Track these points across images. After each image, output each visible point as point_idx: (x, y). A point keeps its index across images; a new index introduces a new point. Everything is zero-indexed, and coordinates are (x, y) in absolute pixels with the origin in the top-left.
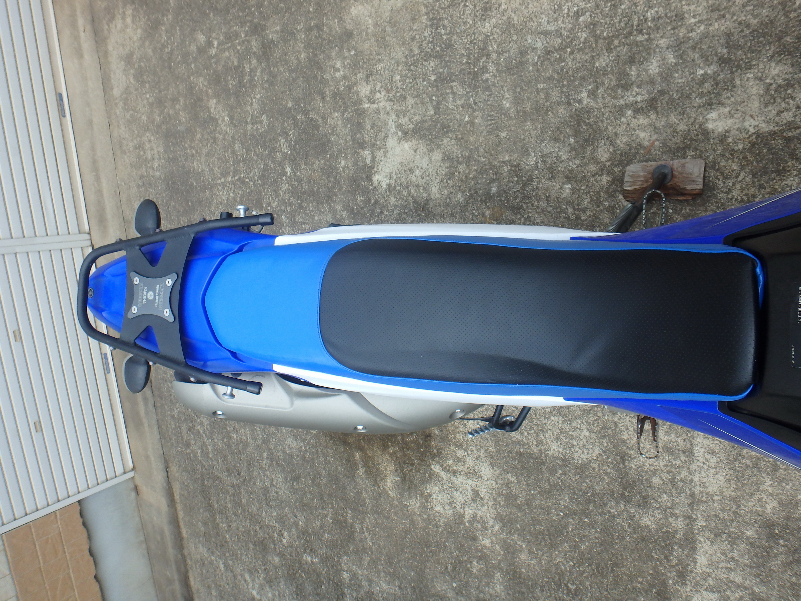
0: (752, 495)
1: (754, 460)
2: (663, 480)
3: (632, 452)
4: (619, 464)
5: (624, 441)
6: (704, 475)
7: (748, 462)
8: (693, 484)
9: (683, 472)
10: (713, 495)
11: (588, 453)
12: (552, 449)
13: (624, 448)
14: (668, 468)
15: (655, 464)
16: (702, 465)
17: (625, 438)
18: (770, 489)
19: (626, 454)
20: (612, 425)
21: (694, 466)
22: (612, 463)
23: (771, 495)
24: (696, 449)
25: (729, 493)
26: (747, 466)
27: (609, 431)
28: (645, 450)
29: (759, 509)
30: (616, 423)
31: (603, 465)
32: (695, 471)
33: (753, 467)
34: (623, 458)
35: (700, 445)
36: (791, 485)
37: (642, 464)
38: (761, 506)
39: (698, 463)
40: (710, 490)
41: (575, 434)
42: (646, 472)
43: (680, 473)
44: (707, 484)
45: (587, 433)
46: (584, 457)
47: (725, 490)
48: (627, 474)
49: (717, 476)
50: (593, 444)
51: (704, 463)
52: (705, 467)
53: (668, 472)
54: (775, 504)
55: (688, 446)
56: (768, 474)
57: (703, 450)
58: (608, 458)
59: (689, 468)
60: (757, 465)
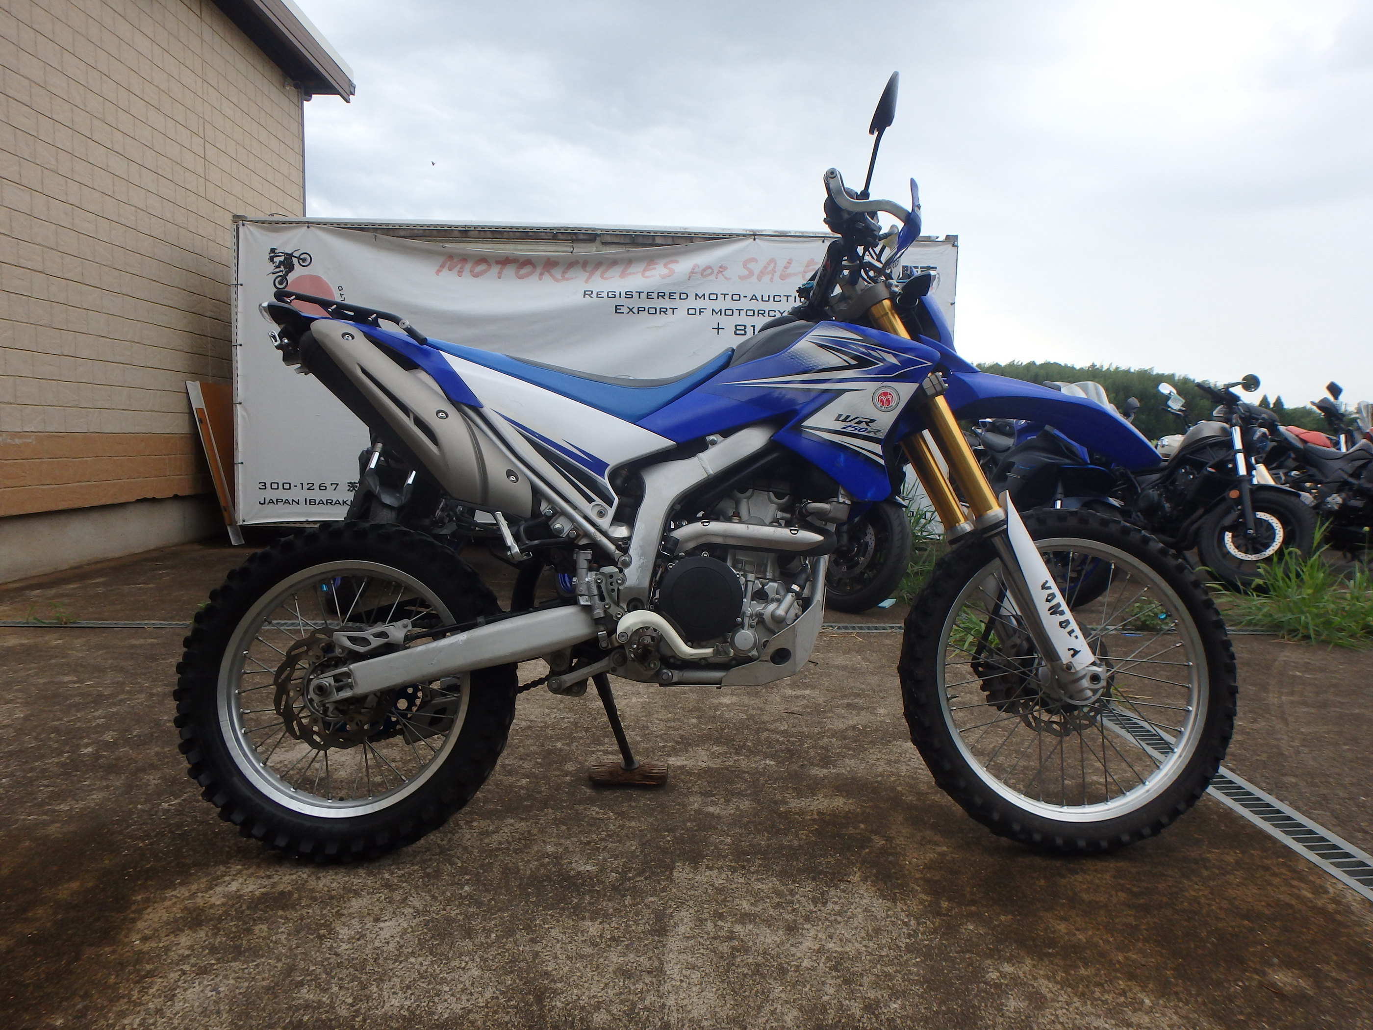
0: (760, 1008)
1: (753, 967)
2: (613, 1015)
3: (559, 985)
4: (531, 1006)
5: (547, 974)
6: (682, 995)
7: (746, 971)
8: (666, 1011)
9: (648, 998)
10: (700, 1021)
11: (468, 1000)
12: (387, 1006)
13: (546, 982)
14: (623, 997)
15: (599, 995)
16: (678, 983)
17: (550, 969)
18: (783, 995)
19: (546, 989)
20: (530, 958)
21: (667, 987)
22: (516, 1007)
23: (787, 1002)
24: (668, 968)
25: (725, 1012)
26: (745, 975)
27: (523, 964)
28: (584, 979)
29: (775, 1024)
30: (536, 955)
31: (496, 1012)
32: (669, 992)
33: (754, 974)
34: (539, 999)
35: (673, 962)
36: (808, 986)
37: (575, 997)
38: (777, 1020)
39: (674, 983)
40: (695, 1014)
41: (449, 977)
42: (583, 1008)
43: (642, 999)
44: (689, 1008)
45: (476, 972)
46: (457, 1008)
47: (718, 1010)
48: (542, 1017)
49: (704, 993)
50: (485, 986)
51: (682, 981)
52: (684, 985)
53: (622, 1002)
54: (795, 1012)
55: (656, 964)
56: (775, 979)
57: (679, 966)
58: (509, 1000)
59: (658, 991)
60: (758, 971)
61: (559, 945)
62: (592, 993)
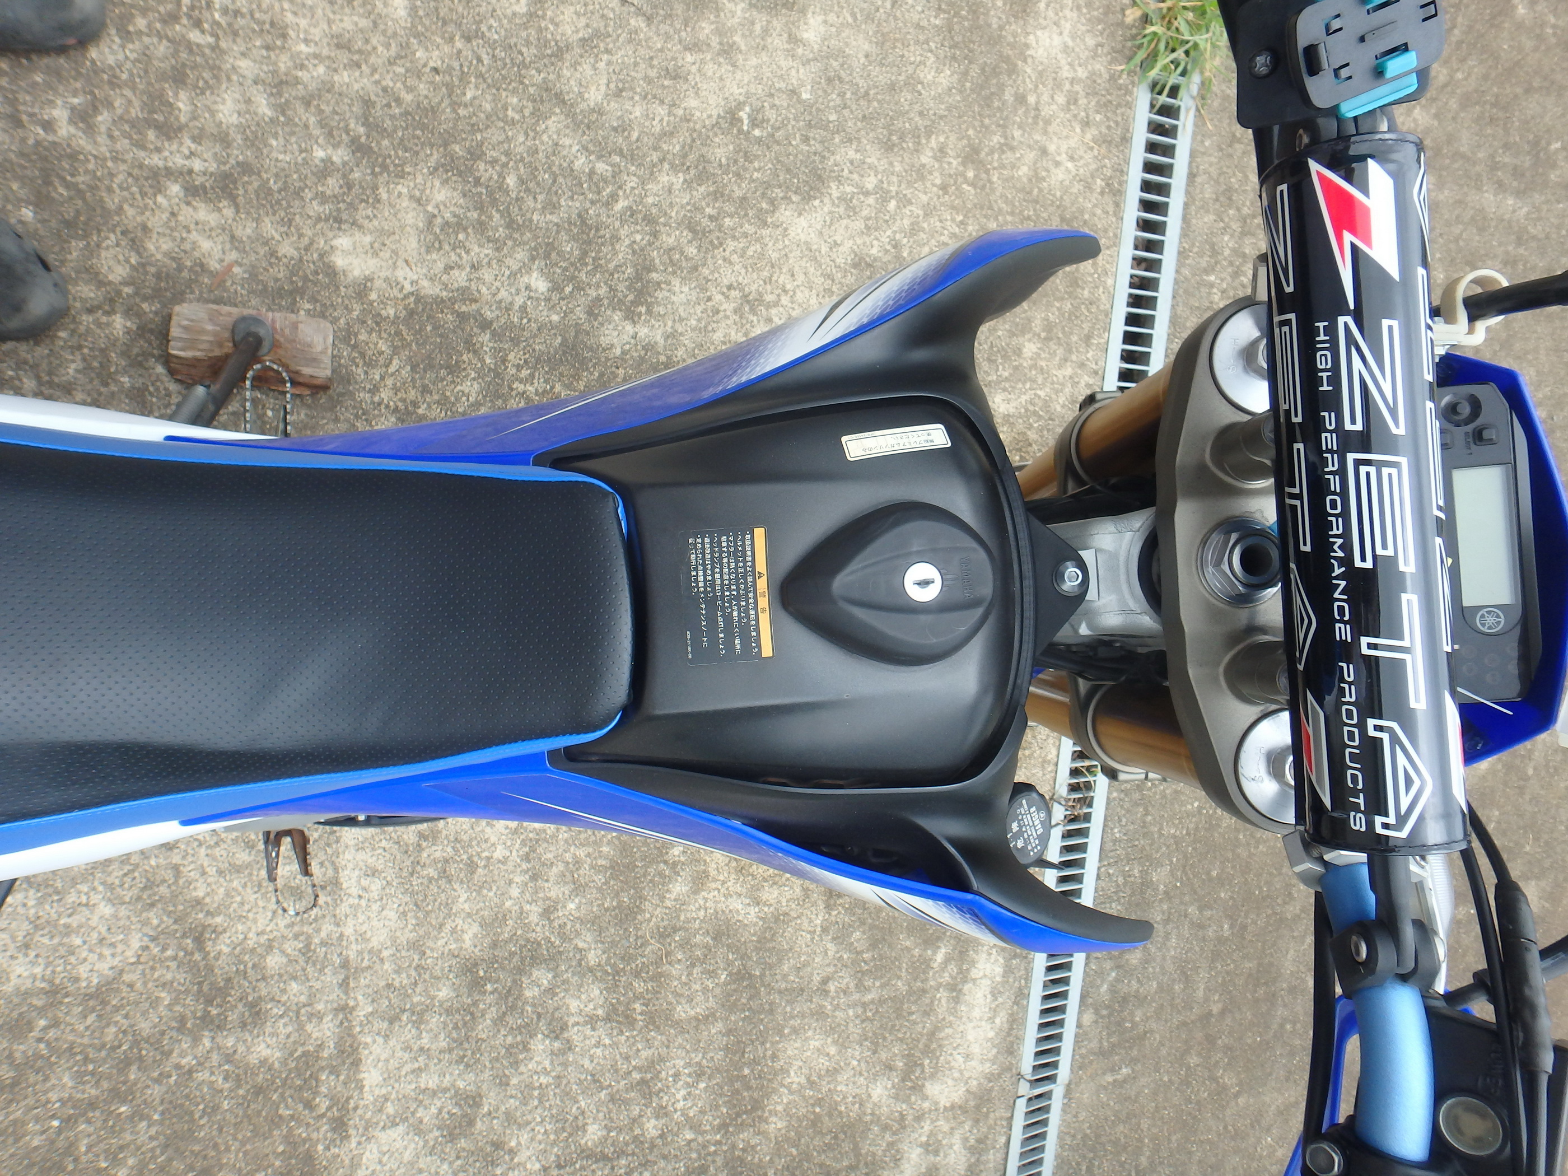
0: (441, 926)
1: (439, 865)
2: (288, 955)
3: (219, 920)
4: (192, 954)
5: (198, 902)
6: (361, 918)
7: (431, 872)
8: (344, 943)
9: (324, 927)
10: (380, 951)
11: (113, 955)
12: (13, 976)
13: (201, 916)
14: (296, 929)
15: (268, 929)
16: (356, 901)
17: (200, 894)
18: (466, 906)
19: (205, 927)
20: (169, 876)
21: (344, 908)
22: (175, 958)
23: (469, 915)
24: (344, 876)
25: (406, 936)
26: (430, 879)
27: (163, 890)
28: (247, 907)
29: (453, 946)
30: (176, 869)
31: (153, 968)
32: (346, 916)
33: (440, 878)
34: (199, 941)
35: (350, 866)
36: (494, 888)
37: (241, 937)
38: (456, 940)
39: (351, 901)
40: (374, 943)
41: (74, 921)
42: (253, 950)
43: (318, 931)
44: (369, 934)
45: (106, 910)
46: (104, 967)
47: (398, 934)
48: (210, 969)
49: (384, 913)
50: (126, 930)
51: (360, 897)
52: (363, 903)
53: (296, 937)
54: (476, 928)
55: (330, 873)
56: (462, 882)
57: (357, 872)
58: (164, 949)
59: (335, 916)
60: (445, 871)
61: (203, 851)
62: (261, 927)
